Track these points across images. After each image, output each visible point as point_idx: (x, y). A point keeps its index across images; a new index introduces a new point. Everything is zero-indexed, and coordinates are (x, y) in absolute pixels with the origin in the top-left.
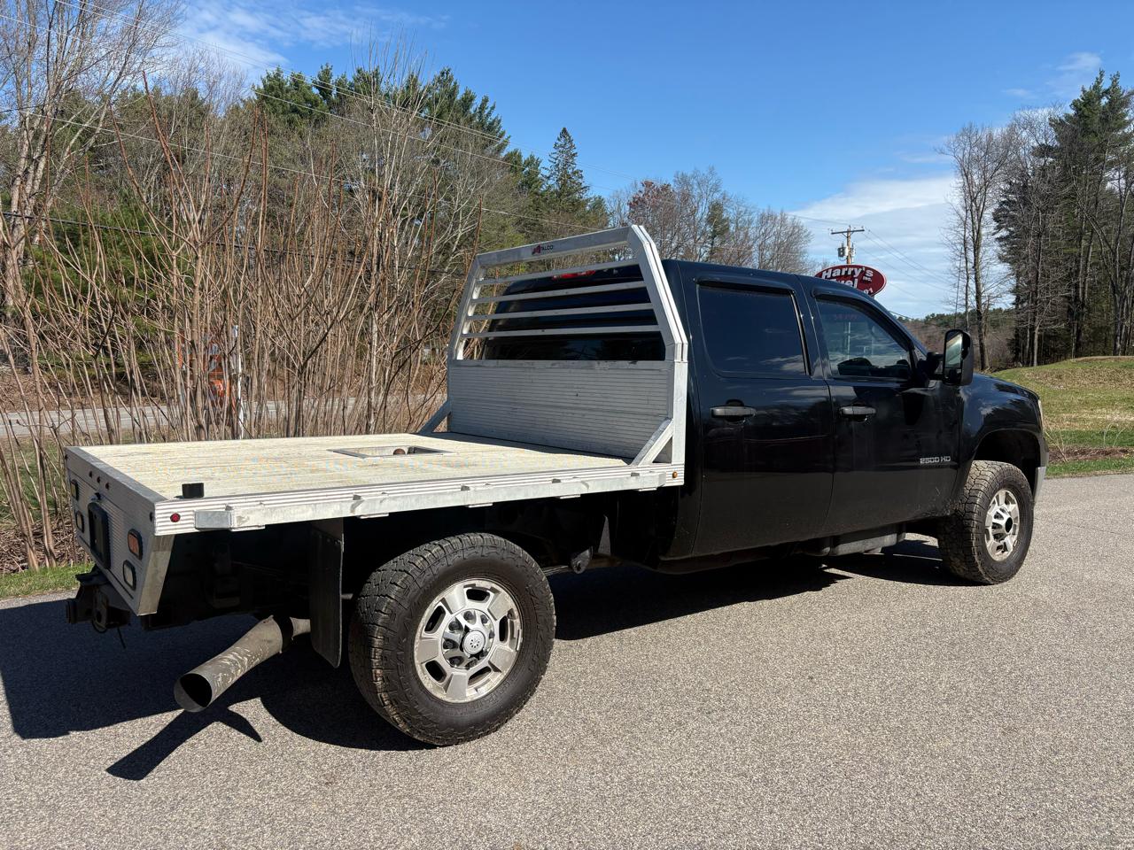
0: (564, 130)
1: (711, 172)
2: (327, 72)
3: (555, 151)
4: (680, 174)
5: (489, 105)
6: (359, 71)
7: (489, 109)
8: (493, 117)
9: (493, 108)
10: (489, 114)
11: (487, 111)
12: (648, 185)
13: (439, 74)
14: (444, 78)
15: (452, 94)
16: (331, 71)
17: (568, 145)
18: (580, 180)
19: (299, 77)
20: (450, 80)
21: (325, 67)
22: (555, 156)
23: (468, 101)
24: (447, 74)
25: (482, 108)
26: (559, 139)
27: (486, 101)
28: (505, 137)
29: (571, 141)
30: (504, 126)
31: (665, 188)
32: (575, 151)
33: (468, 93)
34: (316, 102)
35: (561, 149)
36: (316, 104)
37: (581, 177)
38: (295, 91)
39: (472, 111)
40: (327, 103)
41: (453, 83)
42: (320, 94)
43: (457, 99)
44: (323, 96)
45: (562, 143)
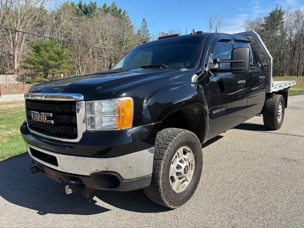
0: (144, 19)
2: (81, 2)
5: (126, 12)
6: (91, 2)
7: (126, 13)
8: (127, 15)
9: (127, 13)
10: (126, 15)
13: (112, 3)
14: (113, 5)
15: (116, 9)
17: (145, 23)
18: (148, 32)
19: (73, 3)
22: (142, 26)
24: (114, 3)
25: (124, 13)
27: (125, 11)
28: (130, 21)
29: (146, 22)
30: (130, 17)
32: (147, 24)
33: (120, 9)
34: (79, 10)
35: (143, 24)
36: (79, 11)
37: (148, 31)
38: (72, 7)
39: (121, 13)
40: (82, 11)
41: (116, 6)
42: (79, 8)
43: (117, 10)
44: (80, 8)
45: (143, 22)
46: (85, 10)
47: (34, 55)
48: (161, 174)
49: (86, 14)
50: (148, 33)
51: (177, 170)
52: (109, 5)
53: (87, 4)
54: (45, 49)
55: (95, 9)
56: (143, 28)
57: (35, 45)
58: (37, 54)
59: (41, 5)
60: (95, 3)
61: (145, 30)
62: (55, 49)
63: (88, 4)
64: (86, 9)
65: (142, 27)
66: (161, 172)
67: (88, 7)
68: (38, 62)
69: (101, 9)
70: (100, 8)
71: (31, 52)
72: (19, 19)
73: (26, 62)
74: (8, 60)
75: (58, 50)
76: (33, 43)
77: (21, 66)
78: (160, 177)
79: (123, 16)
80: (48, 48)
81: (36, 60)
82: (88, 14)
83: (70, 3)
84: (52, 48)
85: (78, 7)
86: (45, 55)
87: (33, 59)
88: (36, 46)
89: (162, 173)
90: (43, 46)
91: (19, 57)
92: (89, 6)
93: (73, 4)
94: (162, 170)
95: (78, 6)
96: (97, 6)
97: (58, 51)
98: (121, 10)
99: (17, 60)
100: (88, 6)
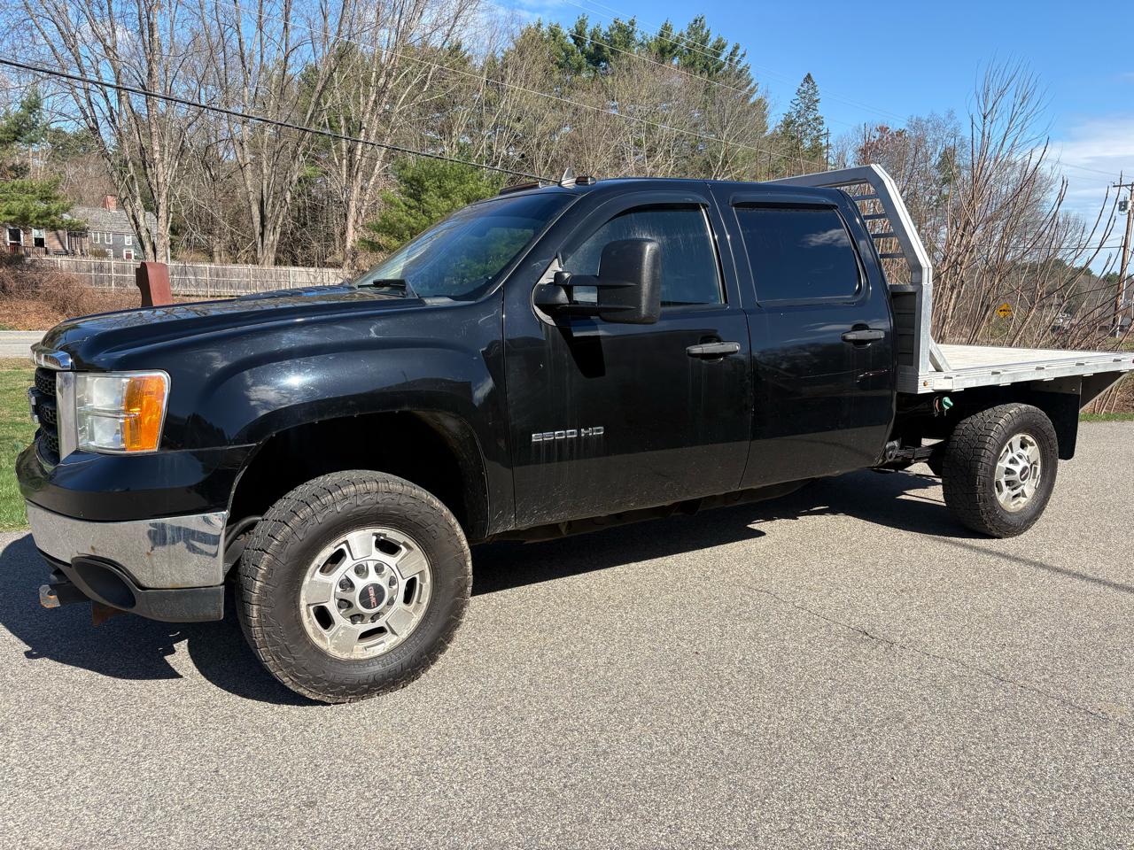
0: (809, 76)
1: (949, 116)
2: (582, 22)
3: (797, 97)
4: (915, 118)
5: (740, 52)
6: (616, 21)
7: (739, 56)
8: (743, 64)
9: (743, 56)
10: (739, 61)
11: (736, 59)
12: (883, 130)
13: (692, 22)
14: (696, 27)
15: (704, 42)
16: (587, 21)
17: (811, 92)
18: (821, 127)
19: (557, 28)
20: (703, 28)
21: (581, 18)
22: (796, 102)
23: (719, 47)
24: (700, 21)
25: (733, 53)
26: (802, 86)
27: (737, 48)
28: (752, 85)
29: (814, 87)
30: (752, 72)
31: (900, 133)
32: (818, 97)
33: (719, 41)
34: (573, 51)
35: (803, 95)
36: (573, 54)
37: (822, 123)
38: (553, 42)
39: (722, 58)
40: (582, 53)
41: (705, 31)
42: (575, 43)
43: (708, 47)
44: (578, 45)
45: (805, 88)
46: (592, 50)
47: (403, 206)
48: (257, 591)
49: (597, 63)
50: (819, 131)
51: (344, 593)
52: (680, 28)
53: (605, 29)
54: (440, 187)
55: (627, 46)
56: (802, 112)
57: (410, 175)
58: (412, 202)
59: (445, 38)
60: (632, 23)
61: (810, 118)
62: (472, 189)
63: (607, 30)
64: (599, 48)
65: (798, 107)
66: (258, 584)
67: (606, 40)
68: (413, 228)
69: (649, 46)
70: (645, 42)
71: (398, 198)
72: (371, 89)
73: (379, 229)
74: (336, 219)
75: (479, 190)
76: (406, 165)
77: (362, 240)
78: (254, 598)
79: (726, 67)
80: (449, 184)
81: (409, 221)
82: (603, 64)
83: (544, 29)
84: (462, 183)
85: (572, 41)
86: (437, 207)
87: (400, 221)
88: (413, 178)
89: (261, 588)
90: (432, 177)
91: (363, 211)
92: (609, 36)
93: (554, 33)
94: (261, 579)
95: (573, 37)
96: (638, 37)
97: (480, 193)
98: (724, 47)
99: (356, 222)
100: (606, 34)
